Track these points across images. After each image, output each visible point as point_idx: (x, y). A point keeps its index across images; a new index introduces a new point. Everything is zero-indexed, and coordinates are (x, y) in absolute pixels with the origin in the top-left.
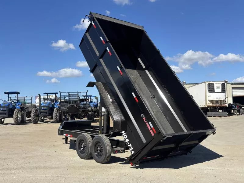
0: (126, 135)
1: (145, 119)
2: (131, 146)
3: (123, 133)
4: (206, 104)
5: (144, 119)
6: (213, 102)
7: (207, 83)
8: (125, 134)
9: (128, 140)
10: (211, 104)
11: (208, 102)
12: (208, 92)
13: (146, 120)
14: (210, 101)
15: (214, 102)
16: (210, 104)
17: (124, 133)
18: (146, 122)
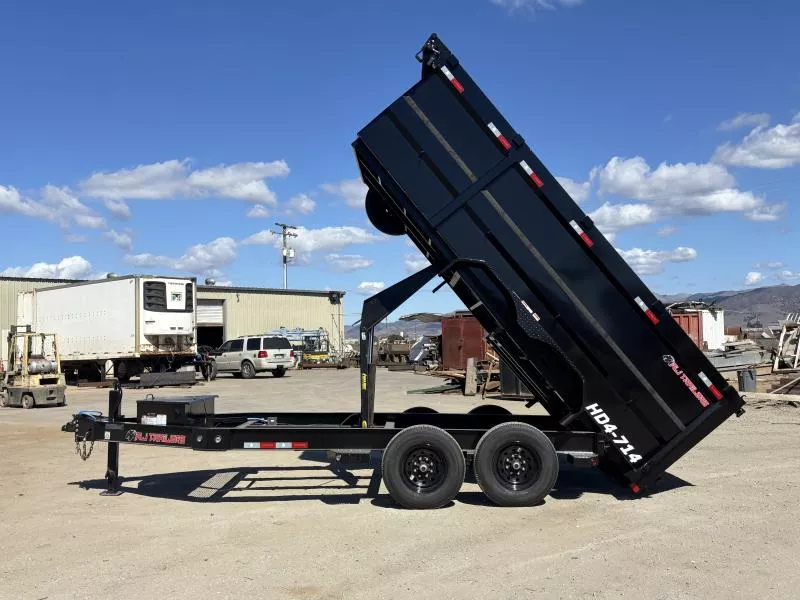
0: (604, 415)
1: (677, 367)
2: (625, 440)
3: (591, 410)
4: (137, 346)
5: (674, 365)
6: (158, 341)
7: (142, 281)
8: (600, 410)
9: (614, 427)
10: (152, 349)
11: (144, 341)
12: (145, 308)
13: (679, 370)
14: (148, 337)
15: (161, 341)
16: (148, 348)
17: (597, 408)
18: (681, 375)
